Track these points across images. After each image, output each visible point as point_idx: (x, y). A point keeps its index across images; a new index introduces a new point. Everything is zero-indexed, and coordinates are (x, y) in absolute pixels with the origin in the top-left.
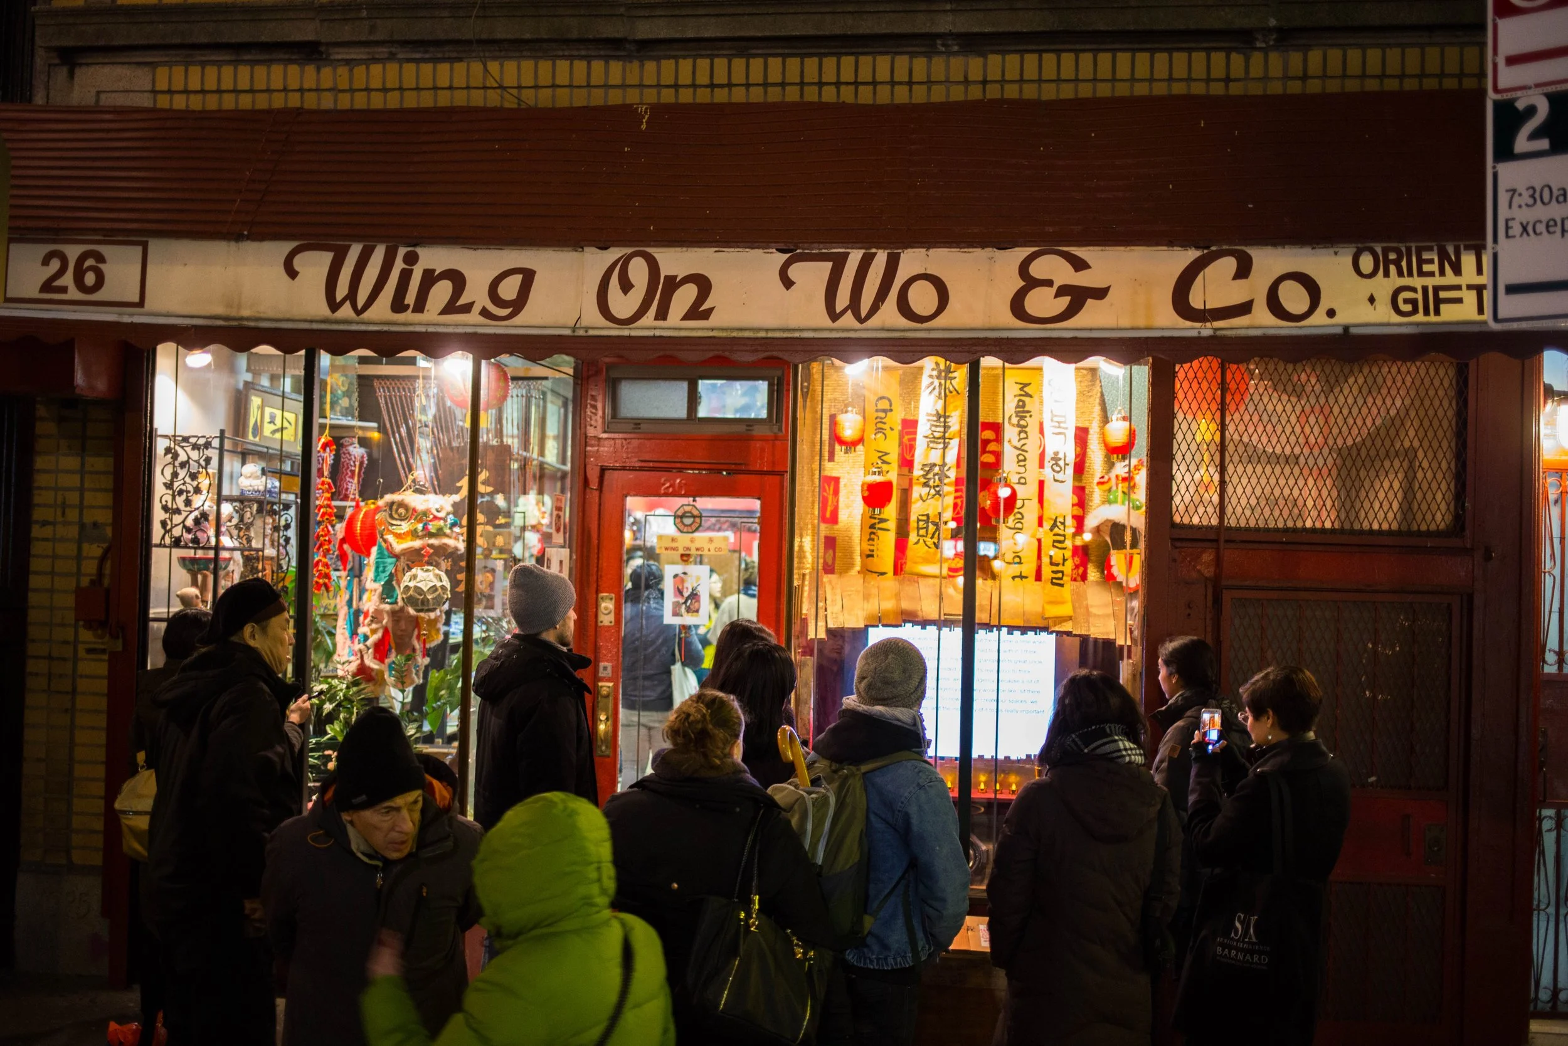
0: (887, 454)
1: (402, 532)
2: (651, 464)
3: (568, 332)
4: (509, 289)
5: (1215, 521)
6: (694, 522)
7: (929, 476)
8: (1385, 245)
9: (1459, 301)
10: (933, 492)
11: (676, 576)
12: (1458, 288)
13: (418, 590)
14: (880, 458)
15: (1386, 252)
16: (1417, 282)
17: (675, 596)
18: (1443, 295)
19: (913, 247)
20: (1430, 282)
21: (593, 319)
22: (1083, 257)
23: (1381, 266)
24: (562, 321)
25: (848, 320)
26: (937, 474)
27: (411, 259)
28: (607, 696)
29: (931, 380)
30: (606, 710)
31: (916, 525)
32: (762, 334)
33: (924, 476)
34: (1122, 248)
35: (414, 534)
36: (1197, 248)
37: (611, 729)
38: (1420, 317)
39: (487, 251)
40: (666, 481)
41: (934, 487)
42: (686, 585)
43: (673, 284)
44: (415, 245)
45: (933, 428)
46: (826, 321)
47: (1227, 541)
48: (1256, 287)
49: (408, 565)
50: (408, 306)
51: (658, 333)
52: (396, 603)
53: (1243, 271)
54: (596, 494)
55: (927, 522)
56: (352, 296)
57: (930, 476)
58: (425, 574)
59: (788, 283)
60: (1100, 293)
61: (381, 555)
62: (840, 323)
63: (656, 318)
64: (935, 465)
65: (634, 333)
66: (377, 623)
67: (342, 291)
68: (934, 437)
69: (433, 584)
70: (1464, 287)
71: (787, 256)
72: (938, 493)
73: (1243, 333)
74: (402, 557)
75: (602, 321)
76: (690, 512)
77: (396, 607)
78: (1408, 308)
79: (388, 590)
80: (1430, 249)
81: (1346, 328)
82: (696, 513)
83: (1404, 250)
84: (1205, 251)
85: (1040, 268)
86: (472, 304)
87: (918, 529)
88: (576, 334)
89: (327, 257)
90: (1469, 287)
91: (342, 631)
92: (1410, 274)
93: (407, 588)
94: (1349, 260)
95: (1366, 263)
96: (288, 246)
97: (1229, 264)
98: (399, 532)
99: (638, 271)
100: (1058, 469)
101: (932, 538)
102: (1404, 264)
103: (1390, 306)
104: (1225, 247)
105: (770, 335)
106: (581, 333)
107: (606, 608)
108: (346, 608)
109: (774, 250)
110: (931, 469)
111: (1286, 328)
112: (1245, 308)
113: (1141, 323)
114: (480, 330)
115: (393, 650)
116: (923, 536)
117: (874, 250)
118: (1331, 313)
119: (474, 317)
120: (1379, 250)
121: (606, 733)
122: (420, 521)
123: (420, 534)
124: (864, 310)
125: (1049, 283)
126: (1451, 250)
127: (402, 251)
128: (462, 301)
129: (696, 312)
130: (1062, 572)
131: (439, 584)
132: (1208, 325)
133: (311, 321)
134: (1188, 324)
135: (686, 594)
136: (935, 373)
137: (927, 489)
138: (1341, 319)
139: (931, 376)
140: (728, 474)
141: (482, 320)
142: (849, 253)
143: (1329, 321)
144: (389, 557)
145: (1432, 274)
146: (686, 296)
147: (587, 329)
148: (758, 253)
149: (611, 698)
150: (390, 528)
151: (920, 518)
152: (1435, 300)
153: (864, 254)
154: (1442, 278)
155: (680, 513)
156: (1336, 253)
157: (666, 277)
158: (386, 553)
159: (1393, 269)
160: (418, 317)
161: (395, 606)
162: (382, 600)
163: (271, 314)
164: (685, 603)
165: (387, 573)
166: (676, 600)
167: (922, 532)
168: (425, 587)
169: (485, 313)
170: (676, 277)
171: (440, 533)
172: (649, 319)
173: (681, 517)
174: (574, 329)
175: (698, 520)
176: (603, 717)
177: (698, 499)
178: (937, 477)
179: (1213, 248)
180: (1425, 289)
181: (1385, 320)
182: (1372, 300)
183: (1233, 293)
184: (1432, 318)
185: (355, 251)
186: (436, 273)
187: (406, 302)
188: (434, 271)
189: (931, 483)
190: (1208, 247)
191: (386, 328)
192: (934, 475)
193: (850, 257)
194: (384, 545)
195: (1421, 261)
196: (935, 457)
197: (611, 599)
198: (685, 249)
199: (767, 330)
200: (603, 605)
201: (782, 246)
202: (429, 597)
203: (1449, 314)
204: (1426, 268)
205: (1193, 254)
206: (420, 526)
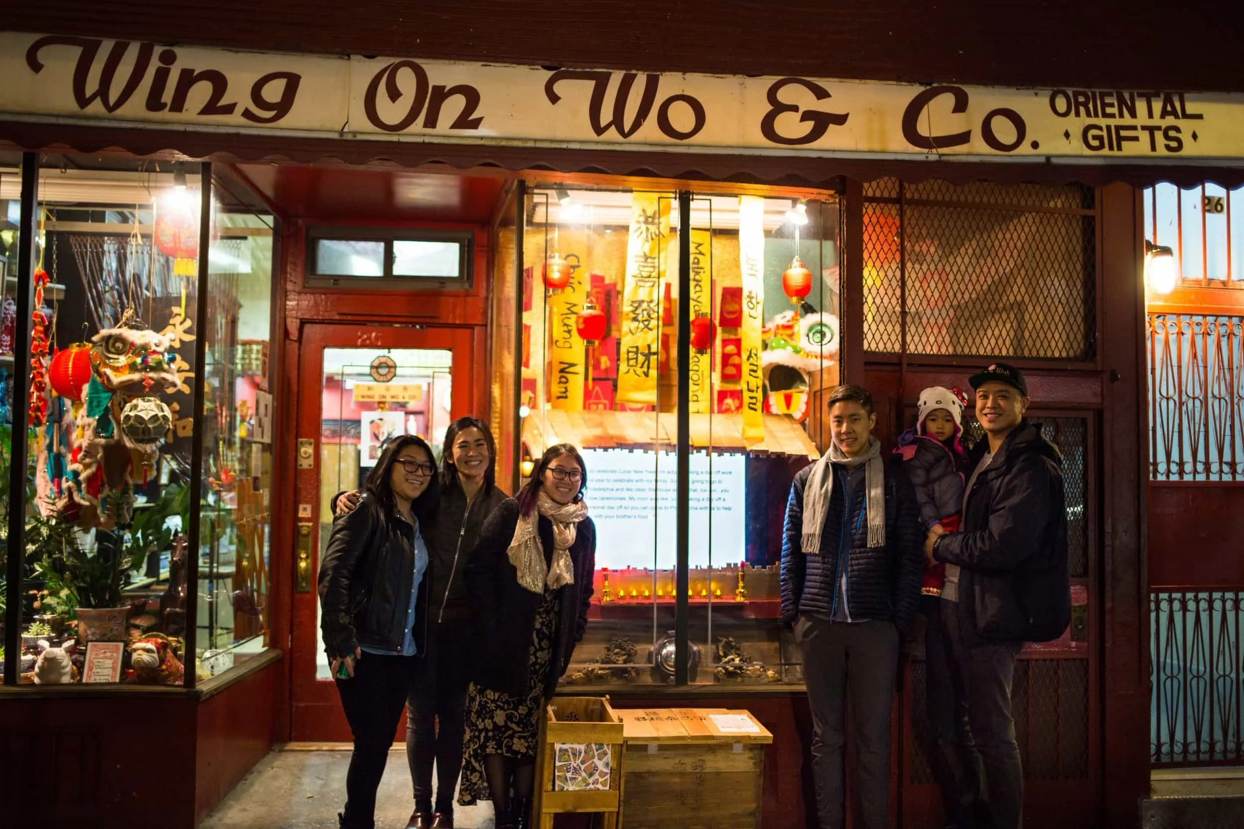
0: (575, 305)
1: (120, 365)
2: (350, 318)
3: (335, 136)
4: (273, 92)
5: (897, 347)
6: (389, 372)
7: (637, 312)
8: (1075, 89)
9: (1136, 139)
10: (641, 325)
11: (372, 422)
12: (1134, 128)
13: (139, 418)
14: (569, 309)
15: (1076, 94)
16: (1102, 122)
17: (372, 440)
18: (1123, 133)
19: (670, 71)
20: (1113, 122)
21: (360, 123)
22: (824, 87)
23: (1073, 107)
24: (329, 125)
25: (612, 134)
26: (645, 310)
27: (168, 58)
28: (307, 535)
29: (638, 225)
30: (305, 549)
31: (626, 356)
32: (530, 144)
33: (633, 312)
34: (857, 81)
35: (133, 367)
36: (921, 84)
37: (310, 566)
38: (1106, 151)
39: (249, 55)
40: (363, 333)
41: (643, 321)
42: (381, 430)
43: (441, 94)
44: (172, 45)
45: (642, 269)
46: (592, 135)
47: (909, 365)
48: (972, 121)
49: (124, 399)
50: (165, 105)
51: (427, 140)
52: (112, 437)
53: (961, 106)
54: (296, 345)
55: (637, 353)
56: (103, 91)
57: (639, 311)
58: (146, 404)
59: (554, 98)
60: (841, 120)
61: (94, 390)
62: (605, 136)
63: (425, 126)
64: (643, 301)
65: (403, 139)
66: (90, 458)
67: (92, 85)
68: (642, 277)
69: (154, 413)
70: (1139, 128)
71: (551, 73)
72: (647, 326)
73: (964, 159)
74: (118, 392)
75: (369, 126)
76: (385, 363)
77: (112, 441)
78: (1096, 143)
79: (103, 425)
80: (1111, 95)
81: (1048, 158)
82: (390, 363)
83: (1090, 94)
84: (928, 87)
85: (785, 95)
86: (234, 105)
87: (628, 359)
88: (344, 138)
89: (76, 52)
90: (1144, 128)
91: (42, 474)
92: (1096, 115)
93: (128, 417)
94: (1046, 101)
95: (1061, 104)
96: (32, 38)
97: (947, 100)
98: (117, 365)
99: (406, 81)
100: (751, 306)
101: (642, 367)
102: (1091, 106)
103: (1082, 141)
104: (944, 84)
105: (539, 145)
106: (349, 137)
107: (306, 453)
108: (46, 452)
109: (540, 67)
110: (640, 305)
111: (999, 156)
112: (964, 138)
113: (877, 146)
114: (243, 131)
115: (106, 485)
116: (632, 366)
117: (634, 72)
118: (1035, 145)
119: (236, 118)
120: (1070, 94)
121: (306, 570)
122: (138, 355)
123: (139, 367)
124: (627, 126)
125: (795, 108)
126: (1127, 96)
127: (158, 50)
128: (224, 102)
129: (465, 121)
130: (756, 398)
131: (160, 414)
132: (934, 151)
133: (58, 116)
134: (917, 149)
135: (382, 438)
136: (642, 219)
137: (636, 324)
138: (1043, 150)
139: (638, 222)
140: (421, 327)
141: (244, 121)
142: (610, 74)
143: (1033, 152)
144: (105, 392)
145: (1112, 116)
146: (454, 106)
147: (355, 133)
148: (523, 69)
149: (310, 538)
150: (107, 361)
151: (630, 349)
152: (1118, 137)
153: (625, 75)
154: (1121, 120)
155: (376, 364)
156: (1036, 94)
157: (434, 87)
158: (100, 388)
159: (1082, 110)
160: (175, 116)
161: (110, 440)
162: (96, 434)
163: (11, 107)
164: (381, 446)
165: (102, 408)
166: (372, 444)
167: (632, 362)
168: (146, 416)
169: (247, 114)
170: (444, 87)
171: (158, 367)
172: (418, 126)
173: (377, 368)
174: (342, 133)
175: (392, 370)
176: (303, 556)
177: (392, 351)
178: (645, 313)
179: (935, 85)
180: (1109, 128)
181: (1079, 152)
182: (1067, 135)
183: (954, 125)
184: (1116, 153)
185: (107, 47)
186: (195, 74)
187: (163, 101)
188: (193, 71)
189: (640, 318)
190: (930, 84)
191: (140, 126)
192: (643, 310)
193: (613, 77)
194: (98, 379)
195: (1104, 105)
196: (643, 294)
197: (310, 444)
198: (452, 62)
199: (535, 140)
200: (303, 450)
201: (547, 63)
202: (151, 426)
203: (1129, 149)
204: (1109, 110)
205: (916, 90)
206: (139, 360)
